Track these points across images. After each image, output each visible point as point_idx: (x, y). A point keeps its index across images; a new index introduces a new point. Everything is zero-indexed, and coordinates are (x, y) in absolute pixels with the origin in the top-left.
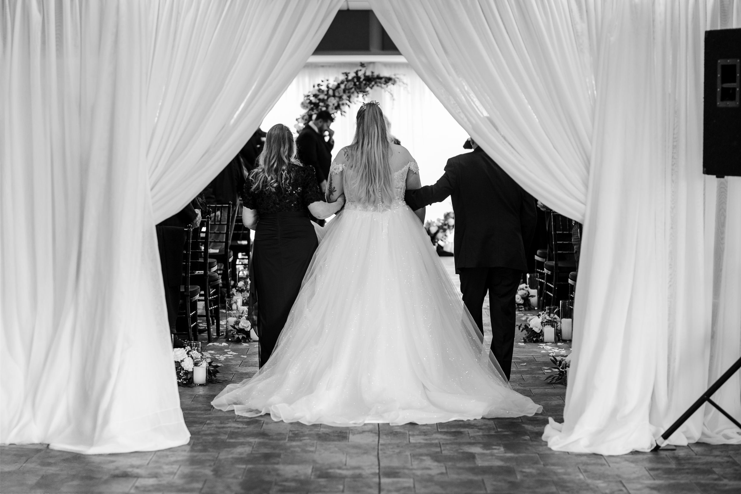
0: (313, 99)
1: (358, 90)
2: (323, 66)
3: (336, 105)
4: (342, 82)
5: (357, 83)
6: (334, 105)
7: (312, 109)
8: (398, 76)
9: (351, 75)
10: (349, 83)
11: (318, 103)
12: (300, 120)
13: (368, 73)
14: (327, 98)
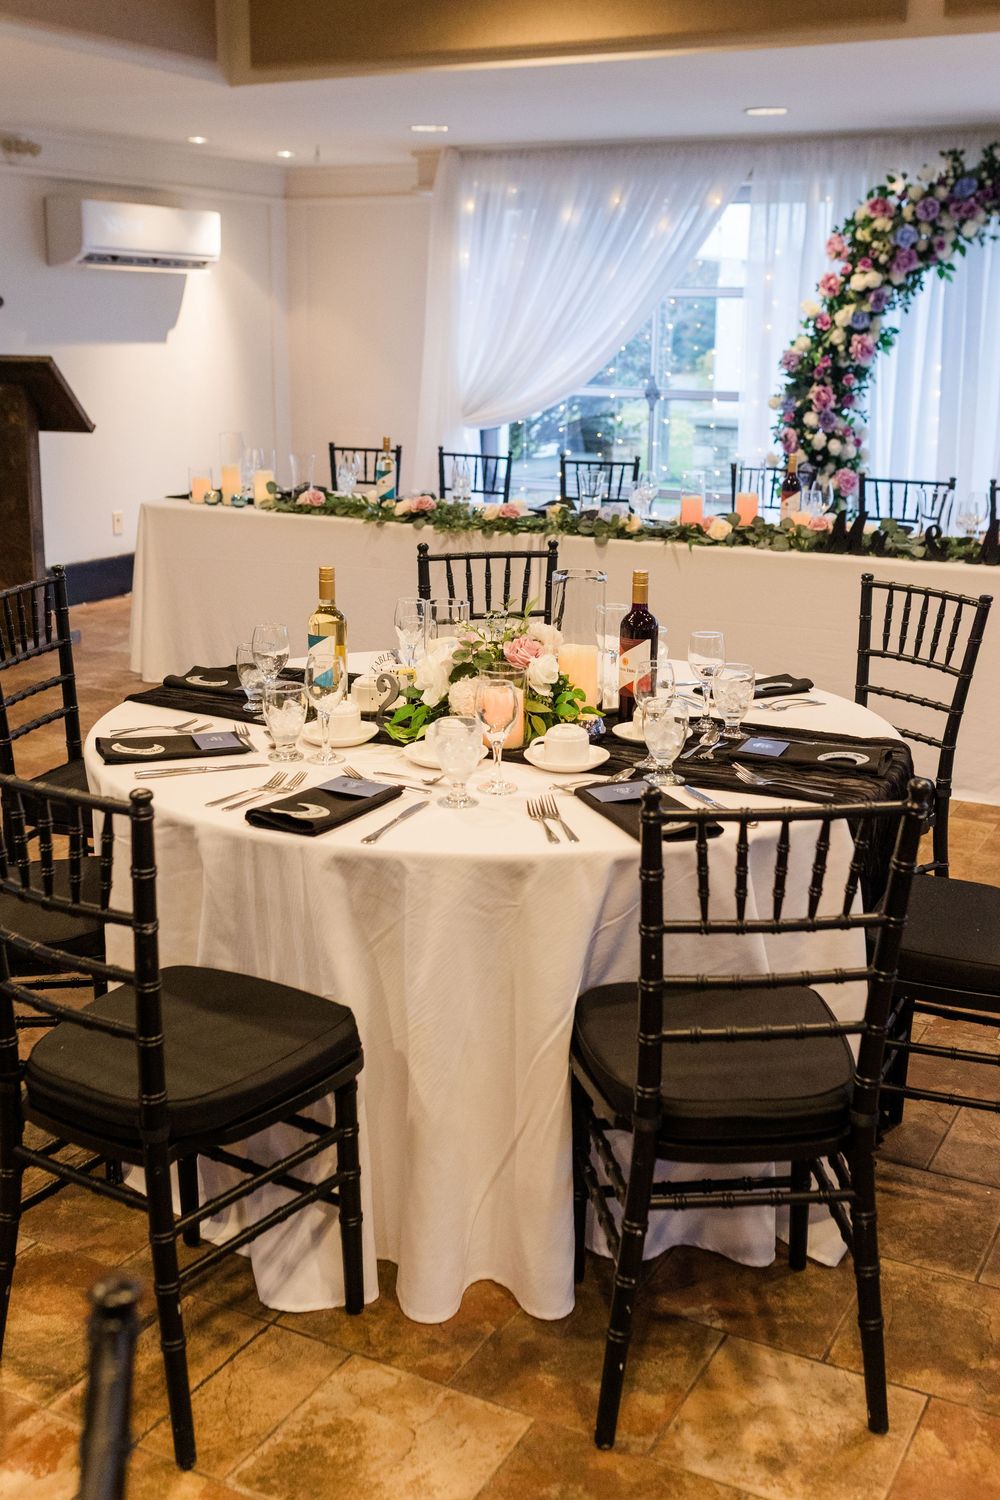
0: (860, 233)
1: (988, 205)
3: (922, 246)
4: (942, 182)
5: (989, 183)
6: (914, 246)
7: (853, 260)
9: (971, 162)
10: (965, 181)
11: (871, 243)
12: (820, 290)
14: (894, 228)
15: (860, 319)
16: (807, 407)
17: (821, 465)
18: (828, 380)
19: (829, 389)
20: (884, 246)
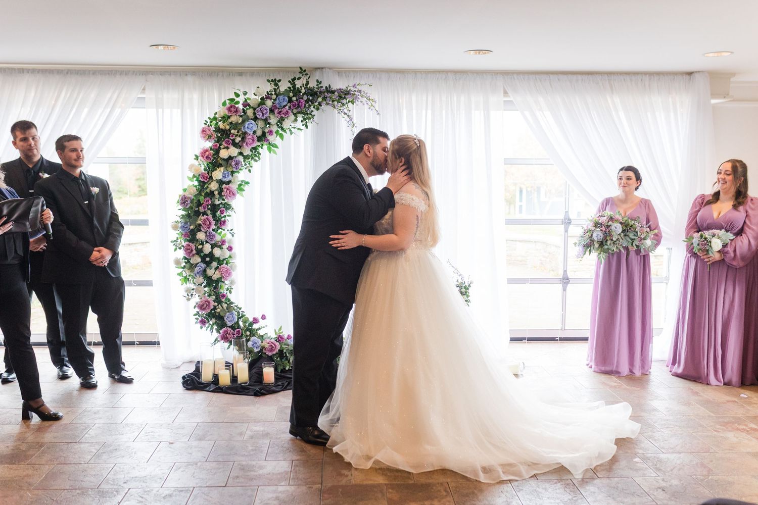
0: (221, 124)
1: (295, 111)
2: (241, 74)
3: (259, 133)
4: (268, 96)
5: (294, 99)
6: (254, 132)
7: (219, 140)
8: (359, 88)
9: (284, 86)
10: (281, 97)
11: (230, 130)
12: (200, 158)
13: (313, 84)
14: (243, 121)
15: (227, 175)
16: (199, 228)
17: (208, 264)
18: (209, 212)
19: (210, 217)
20: (238, 132)
